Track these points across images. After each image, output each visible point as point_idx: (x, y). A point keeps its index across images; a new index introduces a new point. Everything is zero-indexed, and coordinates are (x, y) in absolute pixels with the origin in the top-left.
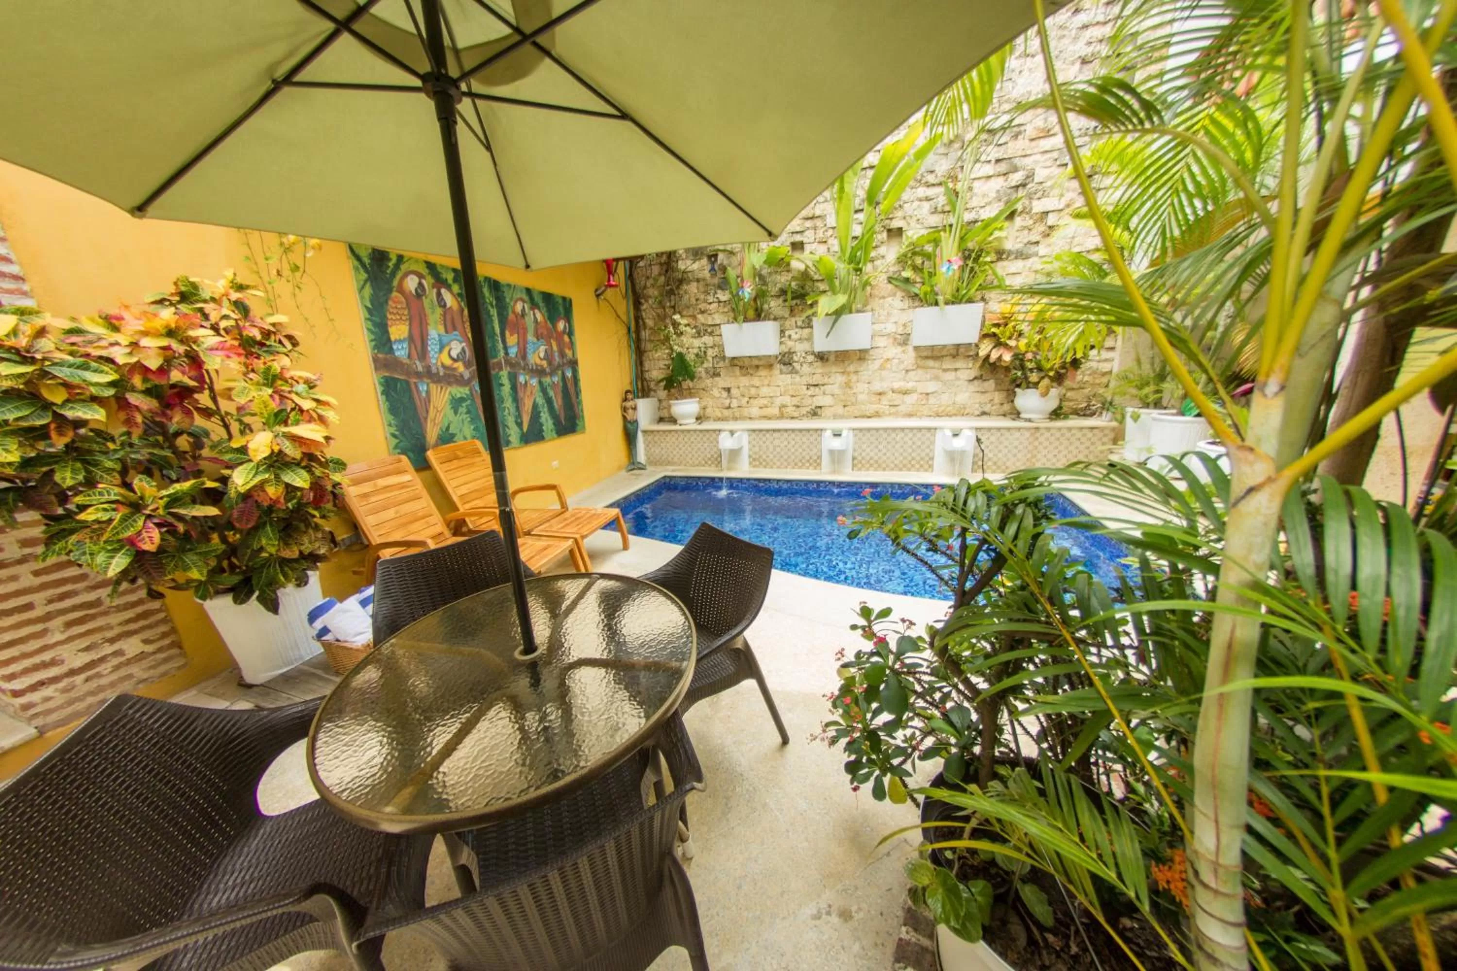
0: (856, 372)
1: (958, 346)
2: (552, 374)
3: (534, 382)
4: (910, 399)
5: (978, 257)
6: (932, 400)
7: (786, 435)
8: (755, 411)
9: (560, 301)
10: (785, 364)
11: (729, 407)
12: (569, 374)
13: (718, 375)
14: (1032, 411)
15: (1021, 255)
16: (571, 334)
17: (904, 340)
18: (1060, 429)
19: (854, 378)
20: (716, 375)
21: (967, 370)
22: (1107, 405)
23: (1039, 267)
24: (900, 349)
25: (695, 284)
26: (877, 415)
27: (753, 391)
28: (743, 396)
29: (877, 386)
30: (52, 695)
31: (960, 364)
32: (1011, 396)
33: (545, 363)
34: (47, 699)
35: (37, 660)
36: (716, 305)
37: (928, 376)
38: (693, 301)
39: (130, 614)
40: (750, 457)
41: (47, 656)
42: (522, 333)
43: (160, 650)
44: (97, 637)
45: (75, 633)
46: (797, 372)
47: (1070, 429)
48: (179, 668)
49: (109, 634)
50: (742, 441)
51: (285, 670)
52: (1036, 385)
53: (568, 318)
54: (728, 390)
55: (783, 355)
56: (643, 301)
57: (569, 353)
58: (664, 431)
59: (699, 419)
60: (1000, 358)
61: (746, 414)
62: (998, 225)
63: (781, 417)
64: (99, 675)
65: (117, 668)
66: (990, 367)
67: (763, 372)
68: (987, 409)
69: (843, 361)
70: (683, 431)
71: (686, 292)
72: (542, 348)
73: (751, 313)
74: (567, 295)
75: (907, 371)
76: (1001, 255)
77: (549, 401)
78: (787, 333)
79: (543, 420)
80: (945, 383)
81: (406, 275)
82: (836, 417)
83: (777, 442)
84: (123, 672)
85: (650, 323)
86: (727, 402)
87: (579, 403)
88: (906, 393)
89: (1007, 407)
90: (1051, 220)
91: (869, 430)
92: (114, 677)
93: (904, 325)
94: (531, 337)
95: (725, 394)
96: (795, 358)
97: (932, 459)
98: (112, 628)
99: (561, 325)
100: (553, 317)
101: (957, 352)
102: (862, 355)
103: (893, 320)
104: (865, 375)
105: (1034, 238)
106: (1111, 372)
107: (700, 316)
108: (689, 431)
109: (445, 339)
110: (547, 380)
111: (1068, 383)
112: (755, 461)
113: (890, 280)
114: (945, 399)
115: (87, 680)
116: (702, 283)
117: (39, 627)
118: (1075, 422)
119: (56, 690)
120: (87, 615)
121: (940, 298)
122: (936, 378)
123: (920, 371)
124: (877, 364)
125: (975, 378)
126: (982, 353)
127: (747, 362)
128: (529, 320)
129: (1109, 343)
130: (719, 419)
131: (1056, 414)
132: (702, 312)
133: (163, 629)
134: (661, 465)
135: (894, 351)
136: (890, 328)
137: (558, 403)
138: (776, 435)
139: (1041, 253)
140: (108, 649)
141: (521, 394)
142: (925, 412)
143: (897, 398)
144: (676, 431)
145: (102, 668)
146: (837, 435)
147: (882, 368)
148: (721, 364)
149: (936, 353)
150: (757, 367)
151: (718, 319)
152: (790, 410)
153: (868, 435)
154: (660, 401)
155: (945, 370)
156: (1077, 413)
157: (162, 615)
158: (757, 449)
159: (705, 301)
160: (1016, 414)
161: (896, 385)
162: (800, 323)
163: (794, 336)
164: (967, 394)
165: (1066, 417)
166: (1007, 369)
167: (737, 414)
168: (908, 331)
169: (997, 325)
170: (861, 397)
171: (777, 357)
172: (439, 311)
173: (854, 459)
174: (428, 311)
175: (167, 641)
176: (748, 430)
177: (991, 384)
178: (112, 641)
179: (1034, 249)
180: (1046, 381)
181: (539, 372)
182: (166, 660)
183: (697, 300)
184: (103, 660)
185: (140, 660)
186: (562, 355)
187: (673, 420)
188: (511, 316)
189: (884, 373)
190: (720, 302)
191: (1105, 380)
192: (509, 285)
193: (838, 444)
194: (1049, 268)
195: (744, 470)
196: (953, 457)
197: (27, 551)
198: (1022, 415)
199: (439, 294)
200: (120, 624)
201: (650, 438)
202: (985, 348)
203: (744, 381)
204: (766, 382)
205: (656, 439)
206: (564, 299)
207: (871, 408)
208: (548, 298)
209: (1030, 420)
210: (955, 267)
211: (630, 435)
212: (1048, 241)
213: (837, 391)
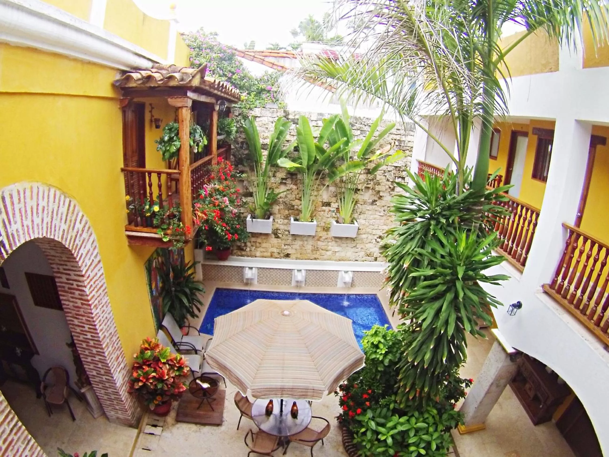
0: (306, 240)
4: (329, 253)
6: (337, 254)
7: (276, 270)
10: (274, 234)
11: (245, 251)
17: (327, 229)
19: (306, 243)
21: (351, 244)
23: (376, 210)
24: (326, 233)
26: (315, 259)
27: (258, 245)
29: (315, 247)
31: (348, 241)
37: (336, 246)
40: (258, 280)
46: (280, 238)
54: (245, 243)
55: (274, 230)
58: (214, 265)
61: (254, 254)
63: (271, 257)
70: (224, 266)
75: (328, 243)
78: (276, 221)
80: (343, 248)
88: (327, 251)
90: (381, 194)
96: (280, 232)
97: (337, 283)
103: (324, 221)
104: (310, 241)
105: (376, 199)
108: (227, 266)
112: (260, 282)
114: (342, 254)
122: (339, 246)
123: (333, 244)
125: (354, 247)
130: (239, 256)
135: (323, 234)
136: (322, 224)
138: (271, 270)
139: (378, 205)
142: (335, 259)
143: (323, 252)
144: (220, 266)
146: (299, 271)
147: (318, 240)
155: (343, 244)
158: (261, 276)
161: (323, 247)
162: (282, 217)
163: (279, 222)
164: (350, 253)
167: (249, 254)
170: (307, 251)
173: (306, 281)
176: (258, 268)
177: (359, 249)
179: (375, 203)
189: (319, 243)
193: (299, 278)
196: (344, 284)
201: (206, 267)
205: (209, 268)
212: (380, 201)
213: (298, 248)
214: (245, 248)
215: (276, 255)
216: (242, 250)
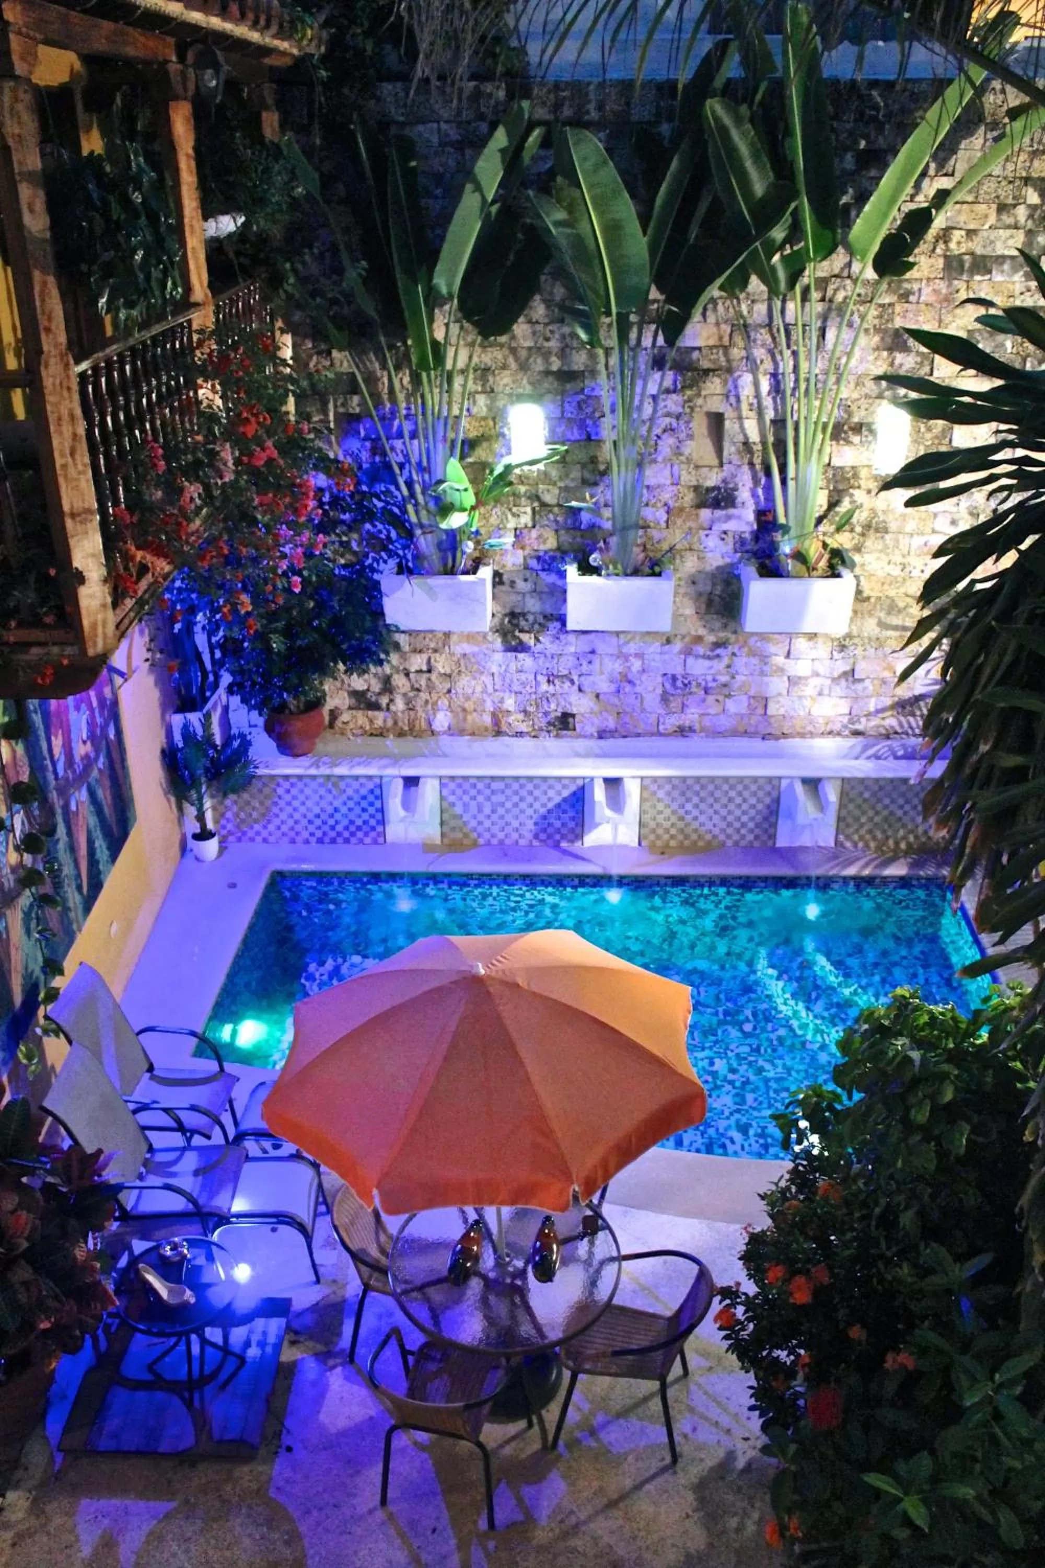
0: (640, 656)
4: (737, 706)
7: (515, 785)
11: (387, 711)
12: (112, 733)
19: (636, 665)
27: (438, 681)
28: (416, 690)
37: (767, 668)
40: (443, 823)
55: (500, 619)
61: (422, 724)
70: (301, 778)
78: (506, 578)
83: (497, 798)
87: (126, 773)
91: (668, 779)
96: (524, 625)
97: (774, 826)
108: (314, 777)
112: (453, 831)
125: (843, 675)
138: (497, 784)
141: (75, 833)
144: (287, 777)
152: (515, 719)
153: (667, 787)
158: (458, 810)
162: (532, 562)
163: (521, 585)
164: (829, 701)
167: (403, 723)
173: (642, 826)
176: (441, 778)
213: (605, 688)
214: (384, 701)
215: (516, 721)
216: (376, 707)
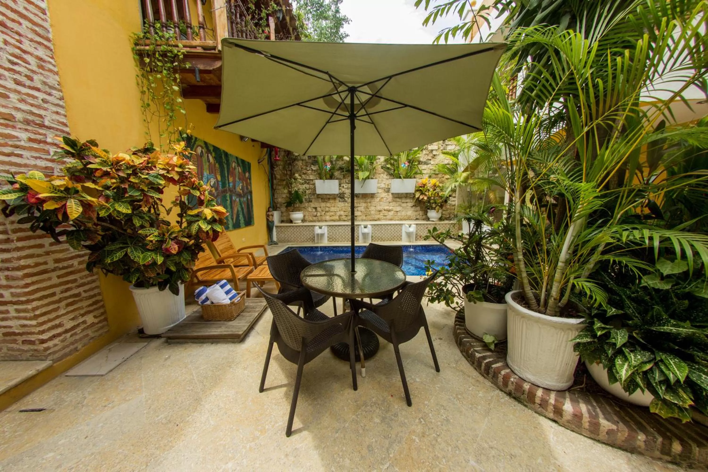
0: (370, 202)
1: (407, 194)
2: (244, 197)
3: (238, 200)
4: (391, 213)
5: (413, 162)
6: (399, 214)
7: (344, 227)
8: (328, 218)
9: (247, 163)
10: (341, 198)
11: (316, 216)
12: (249, 198)
13: (311, 202)
14: (433, 218)
15: (426, 163)
16: (250, 179)
17: (388, 190)
18: (442, 224)
19: (369, 204)
20: (310, 201)
21: (410, 203)
22: (456, 216)
23: (431, 168)
24: (386, 194)
25: (301, 162)
26: (379, 219)
27: (327, 209)
28: (322, 211)
29: (379, 208)
30: (57, 343)
31: (408, 201)
32: (426, 213)
33: (241, 191)
34: (55, 345)
35: (53, 323)
36: (310, 171)
37: (397, 204)
38: (300, 168)
39: (90, 301)
40: (328, 237)
41: (57, 322)
42: (234, 176)
43: (100, 322)
44: (76, 313)
45: (69, 310)
46: (346, 202)
47: (446, 224)
48: (106, 332)
49: (82, 312)
50: (325, 230)
51: (172, 325)
52: (434, 209)
53: (249, 172)
54: (316, 208)
55: (340, 194)
56: (275, 167)
57: (249, 187)
58: (287, 226)
59: (303, 221)
60: (423, 199)
61: (324, 219)
62: (418, 152)
63: (340, 220)
64: (75, 334)
65: (83, 330)
66: (419, 203)
67: (331, 201)
68: (418, 217)
69: (365, 198)
70: (296, 226)
71: (297, 164)
72: (241, 184)
73: (328, 176)
74: (250, 161)
75: (390, 202)
76: (420, 162)
77: (242, 209)
78: (342, 185)
79: (240, 218)
80: (403, 207)
81: (197, 146)
82: (362, 220)
83: (340, 230)
84: (85, 333)
85: (278, 177)
86: (315, 213)
87: (252, 211)
88: (389, 211)
89: (424, 217)
90: (434, 153)
91: (378, 225)
92: (81, 335)
93: (388, 185)
94: (237, 179)
95: (314, 210)
96: (346, 196)
97: (401, 236)
98: (83, 308)
99: (247, 175)
100: (244, 171)
101: (407, 196)
102: (372, 196)
103: (384, 182)
104: (374, 204)
105: (430, 158)
106: (455, 205)
107: (303, 175)
108: (299, 226)
109: (209, 177)
110: (242, 199)
111: (444, 208)
112: (330, 239)
113: (382, 168)
114: (403, 213)
115: (71, 336)
116: (304, 162)
117: (55, 306)
118: (446, 222)
119: (59, 341)
120: (74, 301)
121: (402, 176)
122: (400, 205)
123: (394, 203)
124: (378, 199)
125: (413, 206)
126: (417, 196)
127: (325, 197)
128: (237, 171)
129: (454, 195)
130: (311, 221)
131: (441, 219)
132: (304, 174)
133: (102, 310)
134: (285, 242)
135: (384, 195)
136: (383, 186)
137: (245, 210)
138: (340, 227)
139: (432, 163)
140: (81, 320)
141: (233, 205)
142: (397, 218)
143: (386, 213)
144: (293, 226)
145: (78, 330)
146: (365, 227)
147: (380, 201)
148: (313, 197)
149: (400, 196)
150: (329, 199)
151: (312, 177)
152: (344, 217)
153: (377, 227)
154: (282, 213)
155: (403, 203)
156: (446, 219)
157: (102, 303)
158: (331, 234)
159: (306, 169)
160: (428, 219)
161: (386, 208)
162: (347, 182)
163: (345, 187)
164: (411, 212)
165: (443, 220)
166: (424, 202)
167: (320, 219)
168: (389, 187)
169: (421, 187)
170: (372, 212)
171: (338, 195)
172: (208, 164)
173: (372, 237)
174: (204, 164)
175: (102, 318)
176: (327, 225)
177: (418, 208)
178: (83, 315)
179: (429, 162)
180: (438, 207)
181: (239, 195)
182: (102, 328)
183: (302, 168)
184: (78, 325)
185: (92, 326)
186: (247, 189)
187: (291, 222)
188: (231, 169)
189: (381, 203)
190: (312, 170)
191: (453, 208)
192: (231, 155)
193: (366, 231)
194: (434, 168)
195: (325, 243)
196: (409, 235)
197: (56, 265)
198: (431, 219)
199: (208, 156)
200: (86, 307)
201: (279, 230)
202: (417, 195)
203: (323, 205)
204: (333, 205)
205: (282, 230)
206: (248, 163)
207: (377, 217)
208: (243, 161)
209: (433, 221)
210: (407, 165)
211: (270, 228)
212: (434, 159)
213: (363, 210)
